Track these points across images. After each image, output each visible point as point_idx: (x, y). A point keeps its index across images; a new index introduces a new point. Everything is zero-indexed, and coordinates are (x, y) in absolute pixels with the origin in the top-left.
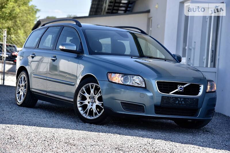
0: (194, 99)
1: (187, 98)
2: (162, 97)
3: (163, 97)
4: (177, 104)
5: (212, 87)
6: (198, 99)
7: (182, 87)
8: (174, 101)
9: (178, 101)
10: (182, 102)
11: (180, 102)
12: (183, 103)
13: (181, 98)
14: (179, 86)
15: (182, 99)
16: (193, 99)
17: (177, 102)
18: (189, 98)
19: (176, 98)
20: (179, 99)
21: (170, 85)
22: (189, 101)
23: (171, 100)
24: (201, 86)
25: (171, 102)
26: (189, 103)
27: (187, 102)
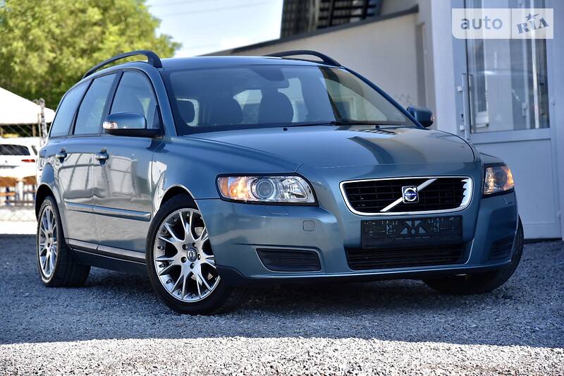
0: (450, 217)
1: (430, 218)
2: (363, 222)
3: (365, 224)
4: (404, 236)
6: (461, 217)
7: (414, 189)
8: (395, 231)
9: (406, 229)
10: (417, 229)
11: (413, 232)
12: (421, 231)
13: (413, 220)
14: (405, 189)
15: (417, 223)
16: (446, 217)
17: (405, 231)
19: (402, 222)
20: (409, 223)
21: (379, 190)
22: (438, 225)
23: (388, 228)
24: (466, 183)
25: (387, 234)
26: (439, 230)
27: (431, 229)
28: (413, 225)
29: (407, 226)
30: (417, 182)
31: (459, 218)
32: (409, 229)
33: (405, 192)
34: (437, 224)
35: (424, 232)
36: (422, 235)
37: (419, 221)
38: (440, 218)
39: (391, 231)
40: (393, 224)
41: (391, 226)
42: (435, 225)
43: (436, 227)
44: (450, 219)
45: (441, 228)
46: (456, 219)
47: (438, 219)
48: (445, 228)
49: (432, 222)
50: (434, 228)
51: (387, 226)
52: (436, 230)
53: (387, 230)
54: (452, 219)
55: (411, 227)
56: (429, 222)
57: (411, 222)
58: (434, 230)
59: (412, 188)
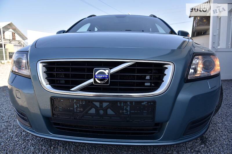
0: (143, 102)
1: (120, 102)
4: (91, 115)
5: (208, 66)
7: (107, 72)
8: (82, 109)
10: (105, 110)
11: (101, 112)
12: (110, 112)
13: (101, 102)
14: (96, 71)
15: (105, 105)
16: (138, 103)
17: (93, 111)
18: (125, 102)
19: (89, 102)
20: (97, 104)
21: (73, 70)
22: (128, 109)
23: (75, 106)
24: (167, 68)
25: (75, 111)
26: (129, 113)
27: (121, 111)
28: (101, 106)
29: (96, 107)
31: (152, 103)
32: (97, 109)
33: (96, 74)
35: (113, 113)
36: (111, 116)
37: (108, 103)
38: (131, 102)
39: (79, 109)
40: (81, 103)
41: (78, 105)
42: (126, 108)
43: (127, 110)
44: (143, 104)
45: (132, 111)
46: (149, 104)
47: (129, 103)
48: (136, 111)
49: (122, 105)
50: (124, 110)
51: (75, 104)
52: (126, 112)
53: (75, 108)
54: (144, 103)
55: (99, 108)
56: (119, 105)
57: (99, 103)
58: (123, 112)
59: (105, 70)
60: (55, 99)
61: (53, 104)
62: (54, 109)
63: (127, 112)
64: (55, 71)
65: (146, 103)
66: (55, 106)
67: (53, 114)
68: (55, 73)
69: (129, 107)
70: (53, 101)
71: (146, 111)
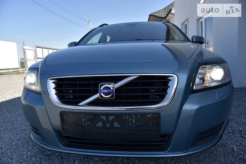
0: (147, 114)
1: (126, 114)
2: (61, 113)
4: (99, 128)
8: (89, 123)
9: (101, 122)
10: (112, 123)
11: (108, 125)
12: (116, 125)
13: (107, 114)
14: (102, 85)
15: (111, 118)
16: (144, 115)
17: (100, 124)
18: (130, 115)
19: (96, 116)
20: (104, 118)
21: (80, 85)
22: (134, 121)
23: (83, 120)
24: (170, 80)
25: (83, 125)
26: (134, 125)
27: (126, 124)
28: (107, 120)
29: (102, 120)
30: (116, 79)
31: (157, 116)
32: (104, 123)
33: (102, 89)
34: (132, 119)
35: (119, 126)
37: (114, 117)
38: (136, 114)
39: (87, 123)
40: (88, 117)
41: (86, 119)
42: (131, 121)
43: (132, 123)
44: (147, 116)
45: (137, 124)
46: (154, 116)
47: (134, 116)
48: (141, 124)
49: (128, 118)
50: (129, 123)
51: (83, 118)
52: (131, 125)
53: (83, 122)
54: (149, 116)
55: (105, 121)
56: (124, 118)
57: (105, 116)
58: (129, 125)
59: (109, 84)
60: (64, 113)
61: (62, 118)
62: (64, 123)
63: (133, 125)
64: (63, 87)
65: (151, 116)
66: (64, 120)
67: (63, 128)
68: (64, 89)
69: (134, 119)
70: (62, 116)
71: (151, 124)
